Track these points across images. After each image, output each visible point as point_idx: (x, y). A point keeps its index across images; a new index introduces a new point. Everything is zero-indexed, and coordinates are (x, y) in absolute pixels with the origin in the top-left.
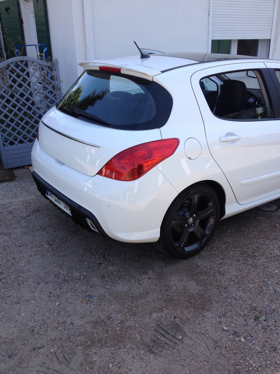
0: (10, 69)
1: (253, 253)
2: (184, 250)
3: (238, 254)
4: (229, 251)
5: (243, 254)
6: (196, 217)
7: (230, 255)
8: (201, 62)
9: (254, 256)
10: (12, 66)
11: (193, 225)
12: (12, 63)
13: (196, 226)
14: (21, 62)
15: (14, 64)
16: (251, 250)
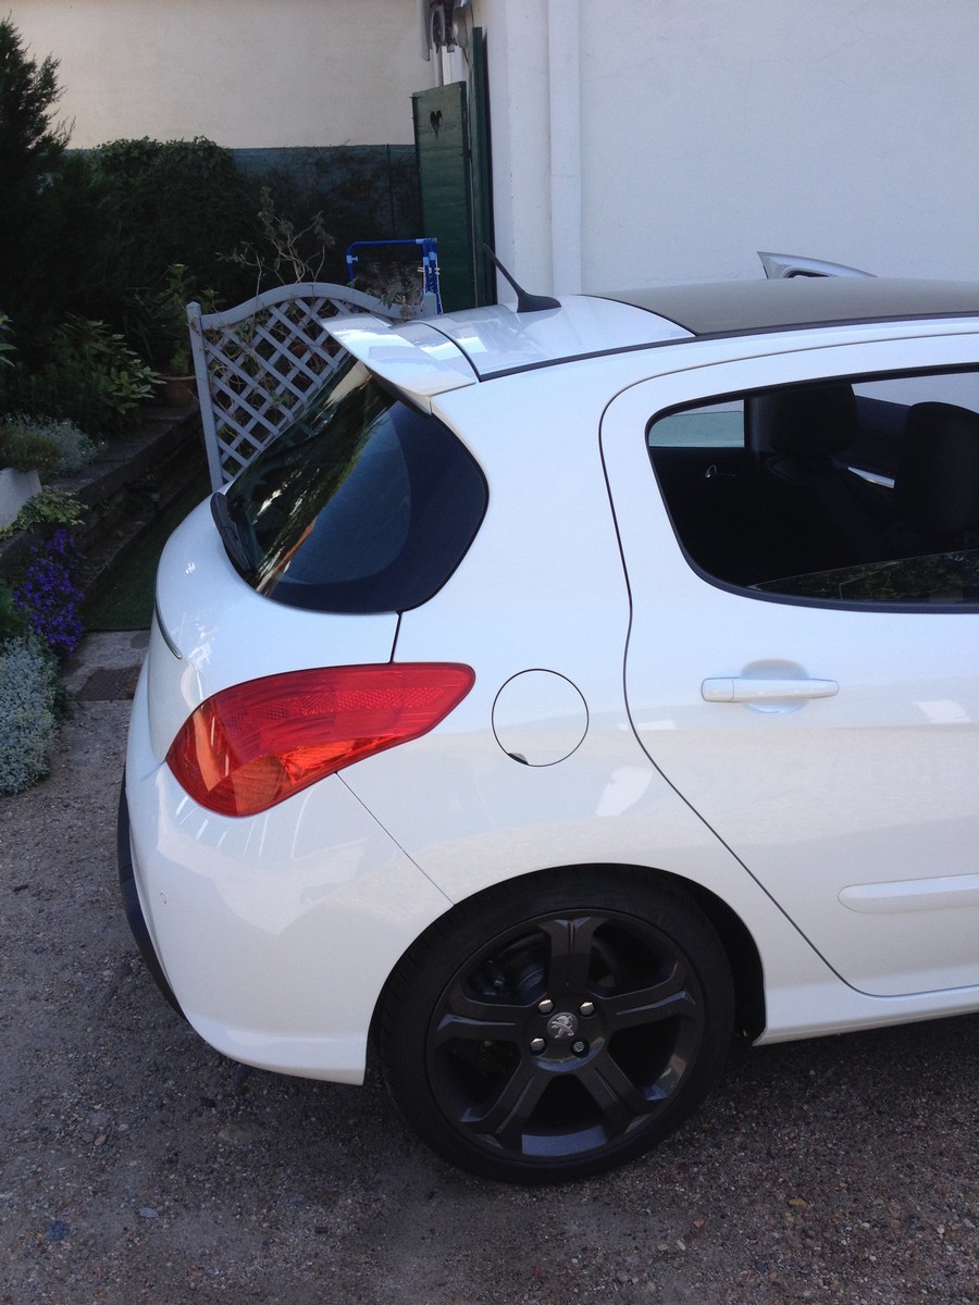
0: (271, 323)
1: (863, 1245)
2: (518, 1146)
3: (784, 1228)
4: (752, 1203)
5: (811, 1233)
6: (592, 1013)
7: (745, 1224)
8: (700, 337)
9: (856, 1258)
10: (279, 315)
11: (579, 1047)
12: (278, 305)
13: (593, 1054)
14: (308, 301)
15: (285, 307)
16: (867, 1225)
